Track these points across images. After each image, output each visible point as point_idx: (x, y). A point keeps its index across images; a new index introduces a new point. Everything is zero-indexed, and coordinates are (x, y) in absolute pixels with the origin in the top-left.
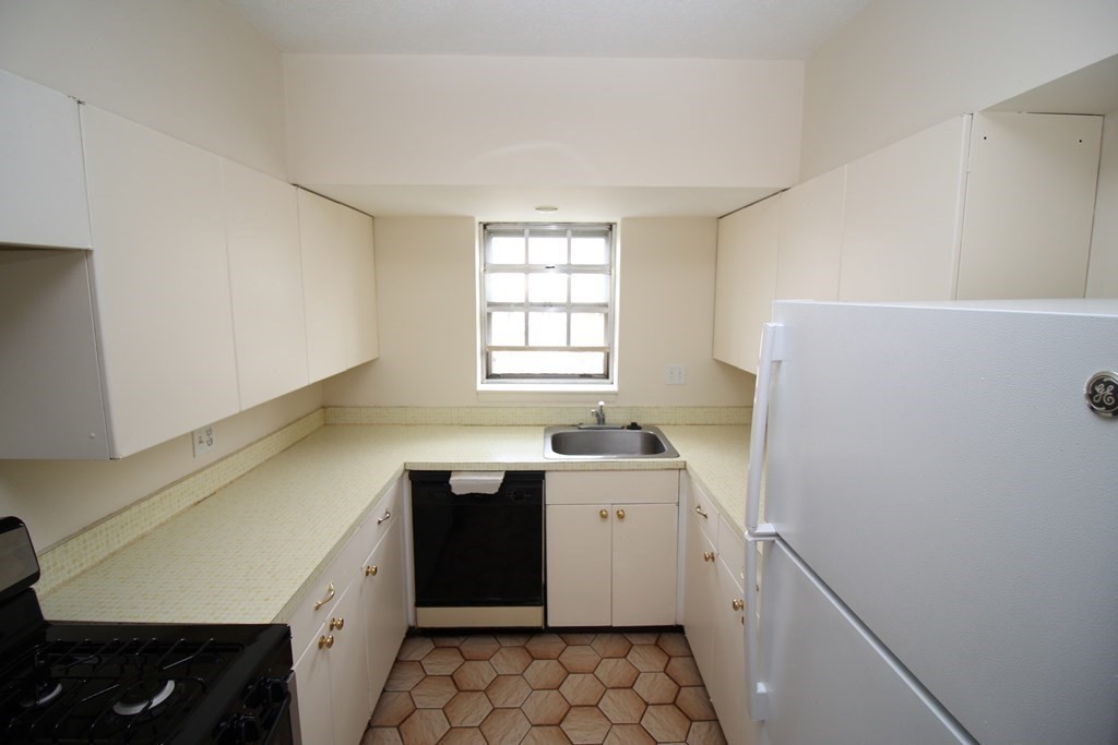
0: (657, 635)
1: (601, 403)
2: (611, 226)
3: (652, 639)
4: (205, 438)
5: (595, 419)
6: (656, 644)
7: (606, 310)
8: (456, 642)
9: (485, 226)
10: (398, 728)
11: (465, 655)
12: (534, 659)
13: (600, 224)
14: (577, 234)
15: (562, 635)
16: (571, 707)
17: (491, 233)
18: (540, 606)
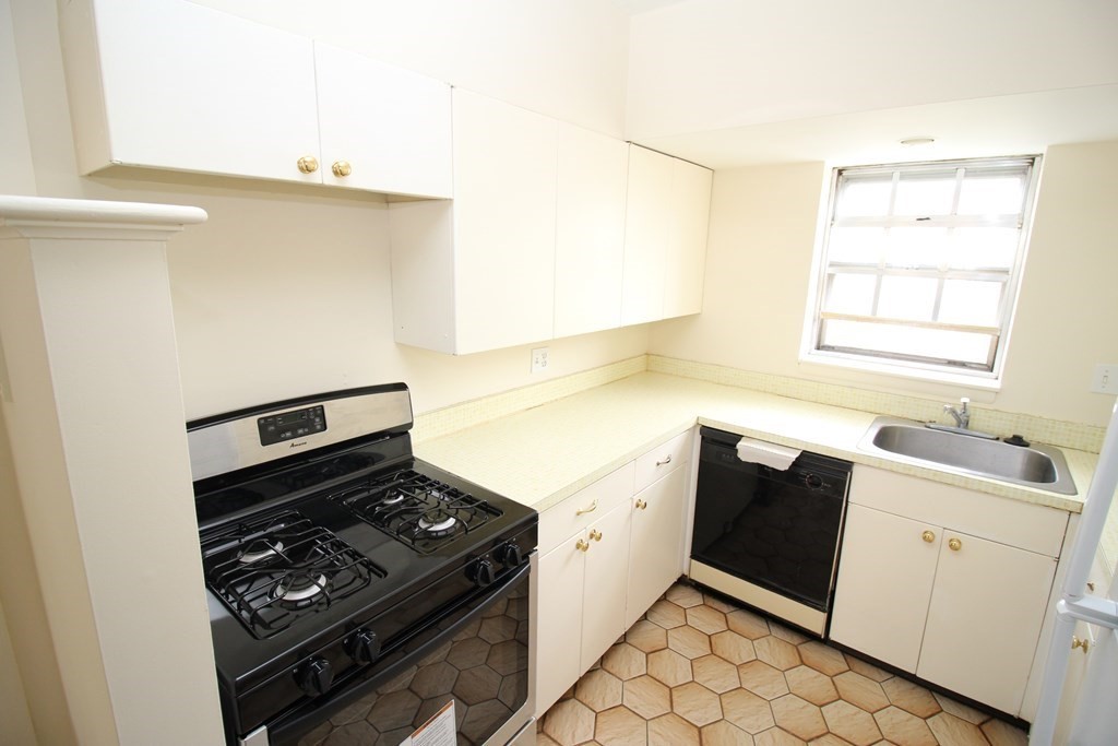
0: (985, 718)
1: (966, 400)
2: (1032, 160)
3: (976, 718)
4: (541, 360)
5: (952, 420)
6: (979, 726)
7: (1004, 277)
8: (725, 608)
9: (840, 172)
10: (647, 656)
11: (730, 624)
12: (803, 663)
13: (1012, 158)
14: (970, 173)
15: (848, 657)
16: (829, 732)
17: (848, 180)
18: (824, 611)
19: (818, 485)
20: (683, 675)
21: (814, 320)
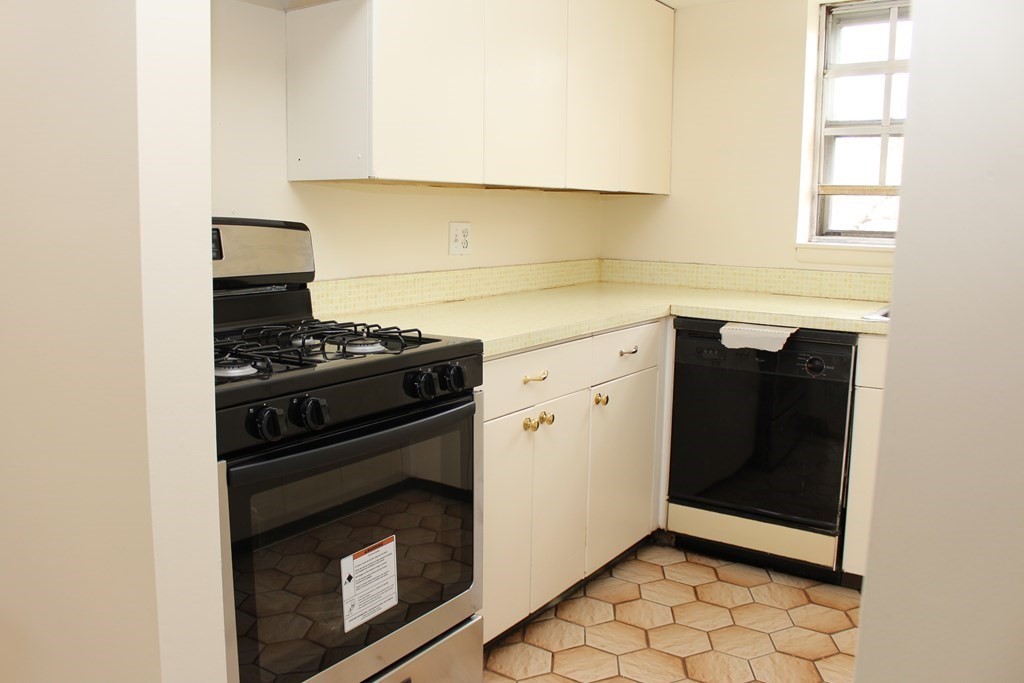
4: (461, 238)
9: (830, 10)
10: (614, 606)
11: (720, 576)
12: (810, 602)
16: (840, 652)
17: (841, 21)
18: (834, 535)
19: (819, 370)
20: (662, 617)
21: (813, 197)
